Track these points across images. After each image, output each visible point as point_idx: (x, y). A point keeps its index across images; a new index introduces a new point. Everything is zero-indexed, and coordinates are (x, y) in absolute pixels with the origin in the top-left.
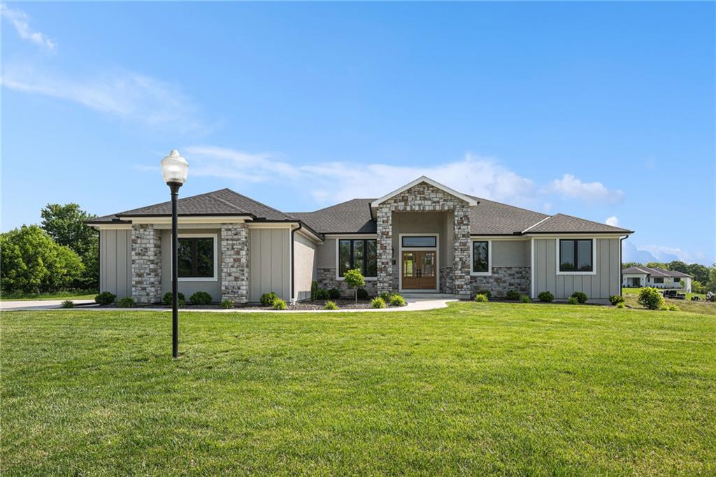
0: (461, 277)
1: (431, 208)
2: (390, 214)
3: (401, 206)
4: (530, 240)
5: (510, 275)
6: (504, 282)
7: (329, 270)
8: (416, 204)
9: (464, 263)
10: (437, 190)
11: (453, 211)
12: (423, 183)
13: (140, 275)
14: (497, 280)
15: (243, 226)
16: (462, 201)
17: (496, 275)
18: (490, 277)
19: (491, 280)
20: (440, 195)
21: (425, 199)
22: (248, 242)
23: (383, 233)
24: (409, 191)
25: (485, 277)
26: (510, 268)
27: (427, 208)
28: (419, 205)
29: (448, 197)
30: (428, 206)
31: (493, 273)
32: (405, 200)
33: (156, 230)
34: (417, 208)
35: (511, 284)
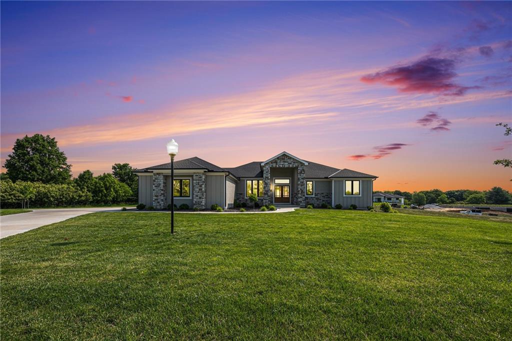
0: (301, 197)
1: (288, 166)
2: (269, 169)
3: (274, 165)
4: (332, 181)
5: (323, 196)
6: (320, 200)
7: (241, 194)
8: (281, 164)
9: (302, 191)
10: (290, 158)
11: (297, 167)
12: (284, 155)
13: (156, 196)
14: (317, 199)
15: (203, 174)
16: (301, 163)
17: (316, 197)
18: (314, 198)
19: (315, 199)
20: (292, 160)
21: (285, 162)
22: (205, 181)
23: (266, 177)
24: (278, 158)
25: (312, 197)
26: (323, 193)
27: (286, 166)
28: (282, 165)
29: (295, 160)
30: (286, 165)
31: (315, 195)
32: (276, 162)
33: (164, 176)
35: (323, 201)
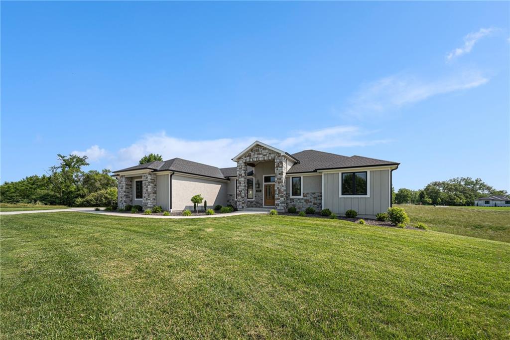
0: (278, 199)
1: (262, 159)
2: (243, 164)
3: (248, 159)
5: (314, 198)
6: (311, 202)
8: (255, 158)
9: (279, 190)
10: (265, 149)
11: (274, 160)
12: (258, 145)
14: (306, 201)
15: (150, 174)
16: (278, 153)
17: (305, 198)
18: (302, 199)
19: (303, 201)
20: (267, 151)
21: (259, 154)
22: (153, 181)
23: (240, 175)
24: (252, 150)
25: (299, 199)
26: (315, 193)
27: (260, 159)
28: (256, 158)
29: (271, 152)
30: (261, 158)
31: (303, 196)
32: (250, 156)
34: (255, 160)
35: (314, 204)
